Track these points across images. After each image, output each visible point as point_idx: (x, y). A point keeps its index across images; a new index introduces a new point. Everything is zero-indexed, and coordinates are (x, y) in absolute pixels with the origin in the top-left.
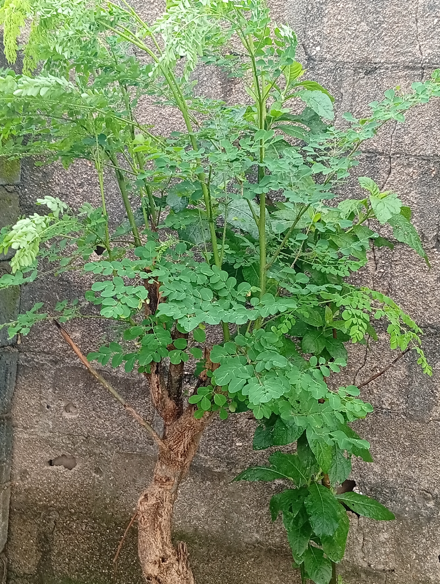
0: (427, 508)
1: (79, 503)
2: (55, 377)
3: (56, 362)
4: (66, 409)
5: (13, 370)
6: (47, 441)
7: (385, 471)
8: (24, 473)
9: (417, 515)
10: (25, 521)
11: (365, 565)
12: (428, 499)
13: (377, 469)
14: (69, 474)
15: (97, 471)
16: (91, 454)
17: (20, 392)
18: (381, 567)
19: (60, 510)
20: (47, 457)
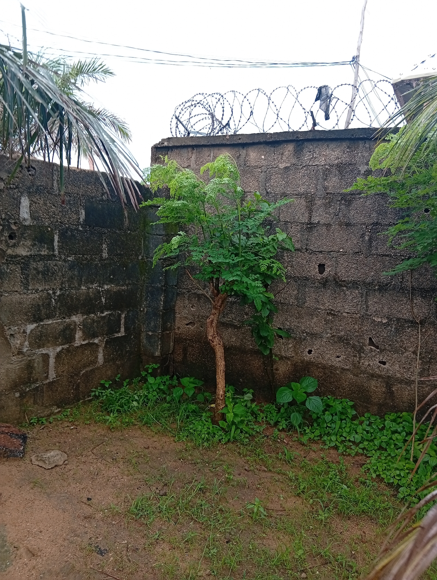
0: (304, 336)
1: (196, 337)
2: (189, 297)
3: (188, 292)
4: (192, 307)
5: (176, 294)
6: (186, 317)
7: (291, 324)
8: (179, 328)
9: (300, 338)
10: (179, 344)
11: (285, 355)
12: (304, 333)
13: (288, 324)
14: (192, 328)
15: (202, 327)
16: (199, 321)
17: (177, 302)
18: (290, 356)
19: (190, 340)
20: (186, 323)
